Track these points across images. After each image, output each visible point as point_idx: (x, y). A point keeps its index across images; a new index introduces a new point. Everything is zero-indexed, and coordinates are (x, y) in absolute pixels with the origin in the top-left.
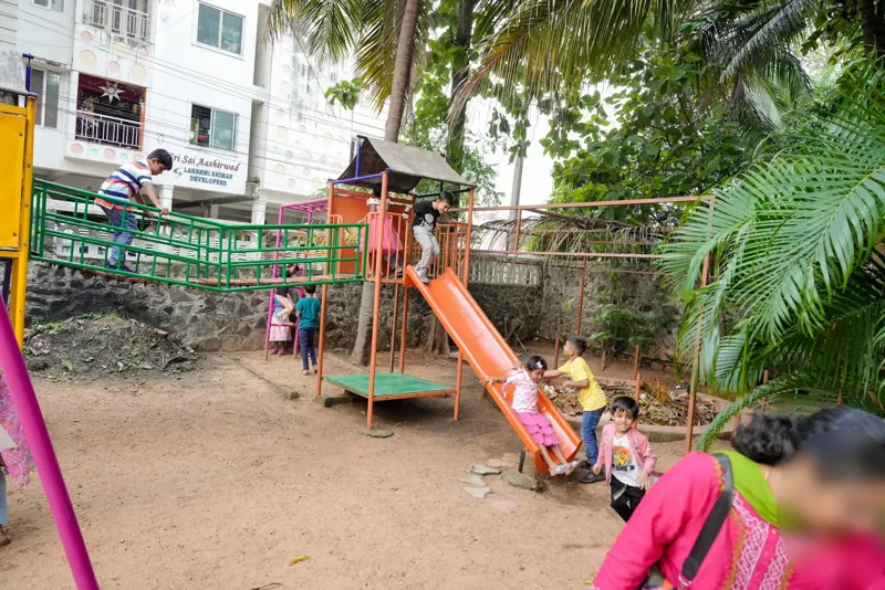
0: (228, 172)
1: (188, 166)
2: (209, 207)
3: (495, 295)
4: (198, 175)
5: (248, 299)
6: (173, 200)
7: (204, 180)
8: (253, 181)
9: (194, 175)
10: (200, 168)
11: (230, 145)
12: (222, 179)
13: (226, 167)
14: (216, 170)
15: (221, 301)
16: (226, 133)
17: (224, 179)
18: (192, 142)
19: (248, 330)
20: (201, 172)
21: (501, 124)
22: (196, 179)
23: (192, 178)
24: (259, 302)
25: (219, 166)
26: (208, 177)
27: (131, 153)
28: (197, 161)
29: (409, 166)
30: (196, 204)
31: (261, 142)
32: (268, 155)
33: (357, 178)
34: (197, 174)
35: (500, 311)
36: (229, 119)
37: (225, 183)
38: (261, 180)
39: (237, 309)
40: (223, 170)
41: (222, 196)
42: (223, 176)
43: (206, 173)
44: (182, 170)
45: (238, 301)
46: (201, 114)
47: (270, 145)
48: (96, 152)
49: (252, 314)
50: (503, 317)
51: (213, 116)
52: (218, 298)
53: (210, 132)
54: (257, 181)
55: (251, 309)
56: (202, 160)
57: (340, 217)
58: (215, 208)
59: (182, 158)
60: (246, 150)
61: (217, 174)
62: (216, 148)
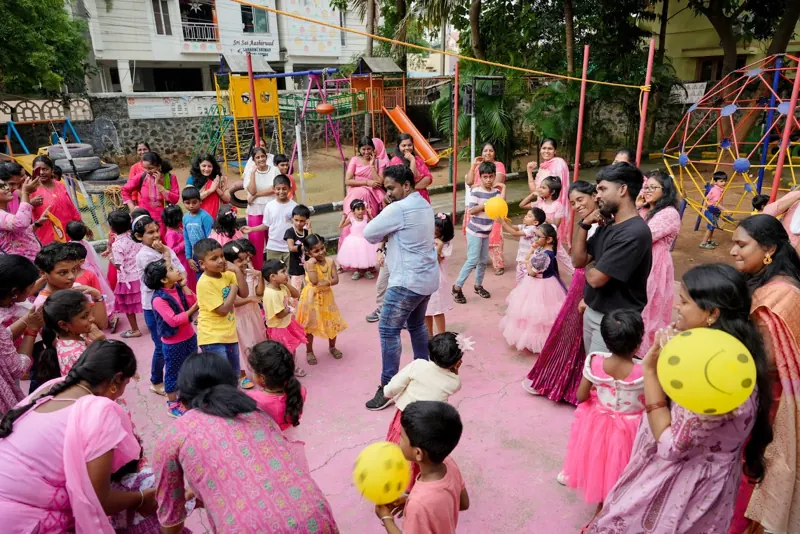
0: (268, 47)
1: (245, 47)
4: (251, 52)
8: (283, 51)
10: (252, 47)
11: (265, 29)
12: (265, 52)
13: (266, 44)
14: (260, 47)
16: (263, 21)
18: (244, 31)
19: (316, 140)
20: (253, 49)
25: (263, 44)
26: (257, 53)
27: (214, 45)
28: (250, 43)
36: (262, 12)
37: (267, 55)
38: (288, 49)
40: (265, 47)
42: (265, 50)
43: (255, 50)
44: (242, 50)
48: (196, 47)
51: (254, 11)
53: (253, 22)
54: (285, 51)
56: (252, 42)
59: (241, 43)
61: (261, 50)
62: (258, 31)
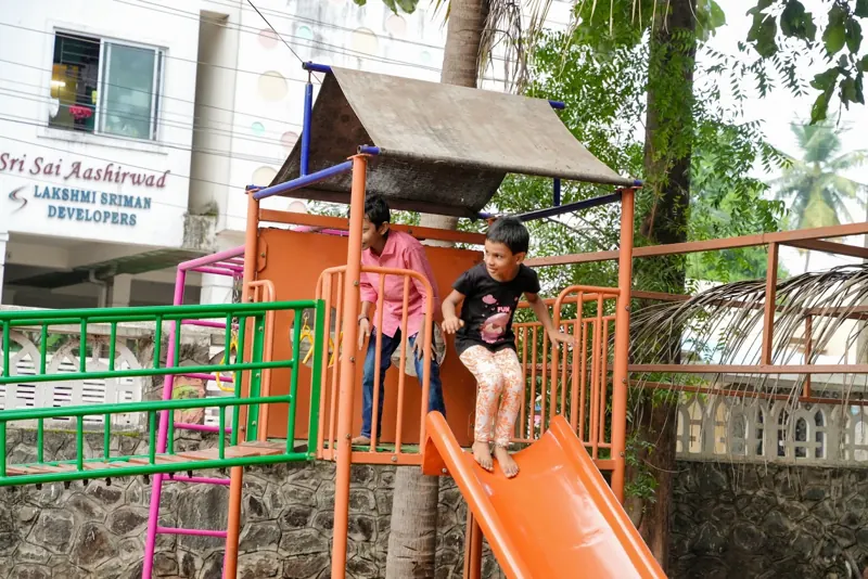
0: (141, 192)
1: (45, 182)
2: (110, 283)
3: (815, 498)
4: (68, 204)
5: (105, 512)
6: (7, 266)
7: (80, 215)
8: (201, 212)
9: (57, 203)
10: (76, 184)
11: (143, 124)
12: (125, 210)
13: (136, 180)
14: (110, 188)
15: (32, 521)
16: (138, 99)
17: (129, 211)
18: (54, 122)
20: (75, 195)
21: (785, 16)
22: (61, 213)
23: (52, 212)
24: (133, 521)
25: (119, 178)
26: (91, 208)
28: (66, 169)
29: (440, 136)
30: (77, 276)
31: (220, 117)
32: (238, 146)
33: (303, 177)
34: (63, 201)
35: (832, 543)
36: (143, 62)
37: (133, 221)
38: (221, 211)
39: (75, 540)
40: (127, 189)
41: (130, 253)
42: (128, 202)
43: (86, 197)
44: (28, 194)
45: (78, 520)
46: (76, 54)
47: (241, 123)
49: (114, 553)
50: (842, 559)
51: (105, 59)
52: (26, 512)
53: (97, 95)
54: (213, 212)
55: (113, 540)
56: (77, 167)
57: (268, 285)
58: (123, 284)
59: (29, 165)
60: (187, 138)
61: (113, 199)
62: (111, 134)
